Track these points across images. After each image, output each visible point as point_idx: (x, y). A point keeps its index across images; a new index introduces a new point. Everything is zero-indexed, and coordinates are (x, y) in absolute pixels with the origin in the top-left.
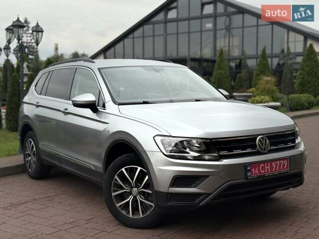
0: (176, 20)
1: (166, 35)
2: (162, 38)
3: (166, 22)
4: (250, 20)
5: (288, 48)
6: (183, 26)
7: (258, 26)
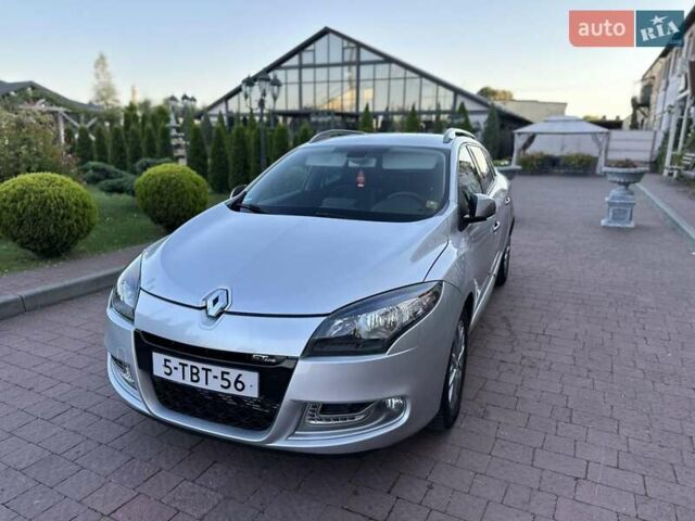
0: (314, 66)
1: (300, 83)
2: (297, 86)
3: (301, 67)
4: (397, 71)
5: (438, 105)
6: (321, 73)
7: (405, 78)
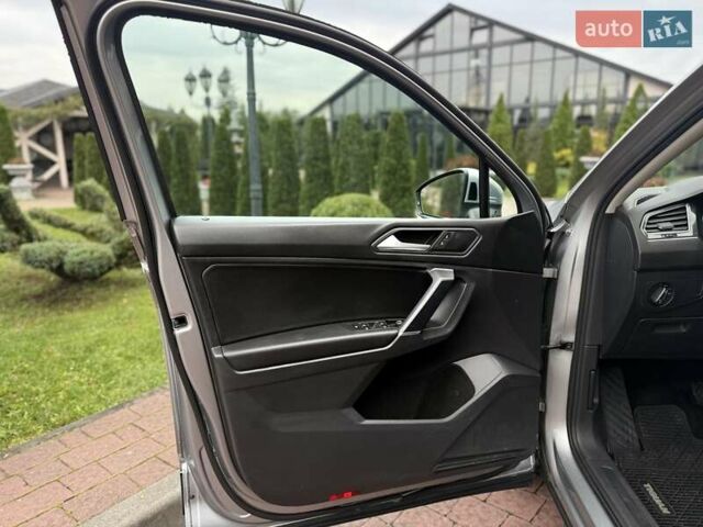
0: (433, 54)
3: (417, 57)
4: (542, 51)
5: (602, 92)
6: (443, 61)
7: (554, 59)
